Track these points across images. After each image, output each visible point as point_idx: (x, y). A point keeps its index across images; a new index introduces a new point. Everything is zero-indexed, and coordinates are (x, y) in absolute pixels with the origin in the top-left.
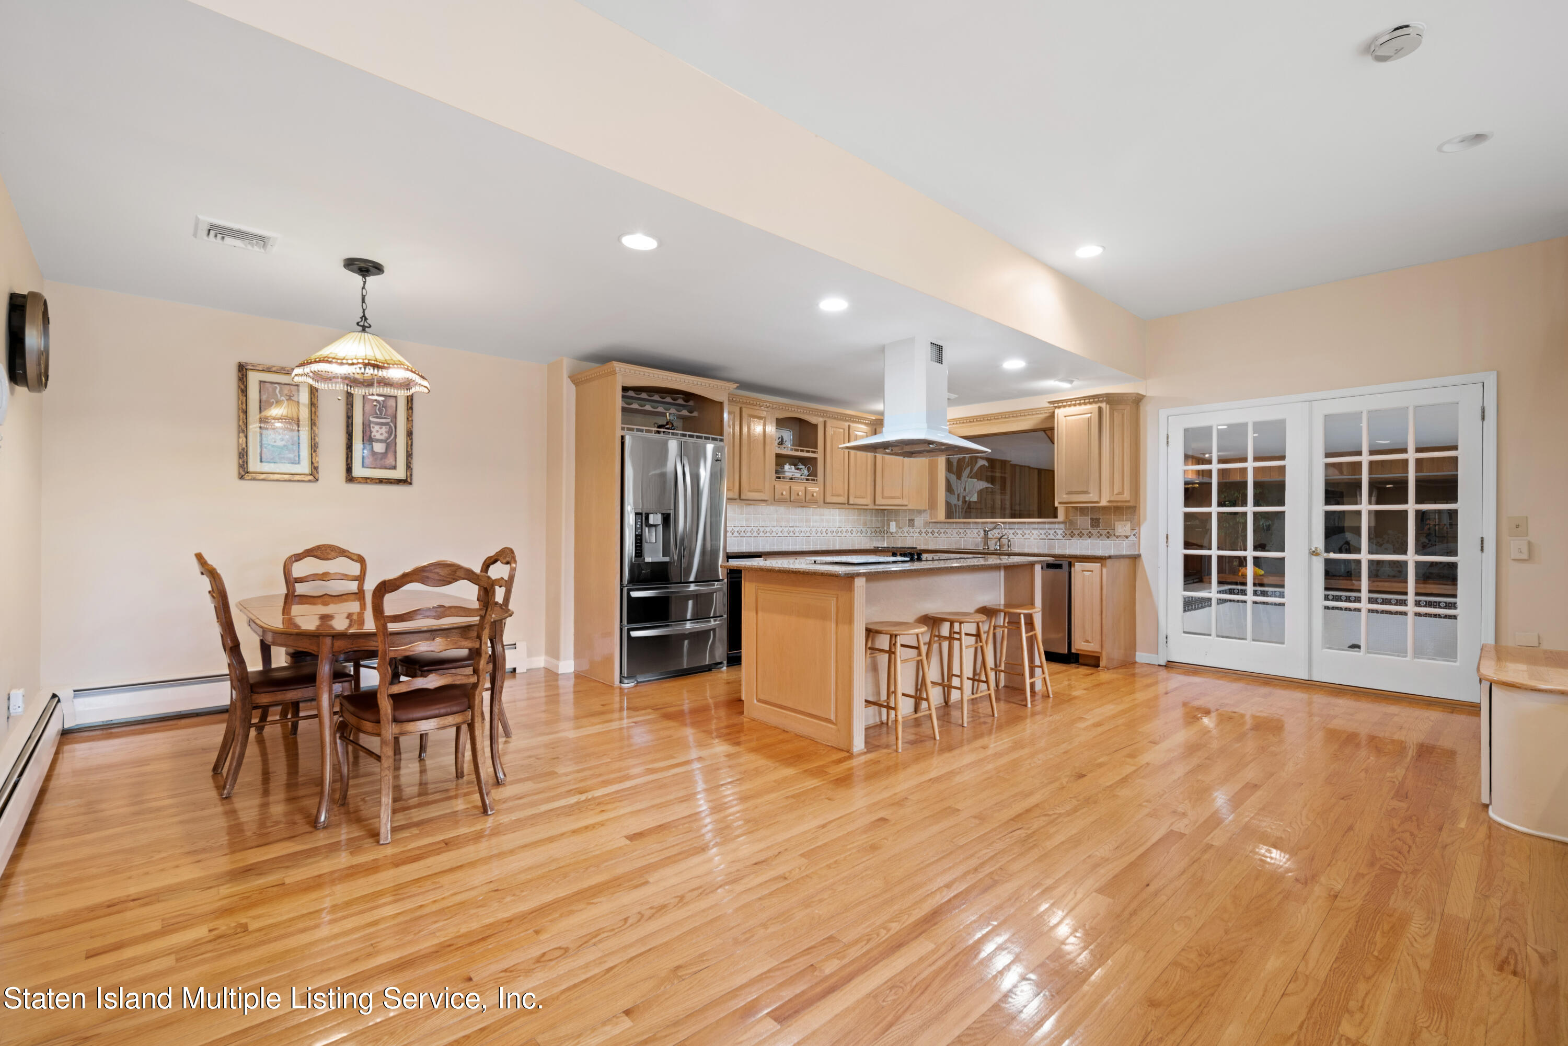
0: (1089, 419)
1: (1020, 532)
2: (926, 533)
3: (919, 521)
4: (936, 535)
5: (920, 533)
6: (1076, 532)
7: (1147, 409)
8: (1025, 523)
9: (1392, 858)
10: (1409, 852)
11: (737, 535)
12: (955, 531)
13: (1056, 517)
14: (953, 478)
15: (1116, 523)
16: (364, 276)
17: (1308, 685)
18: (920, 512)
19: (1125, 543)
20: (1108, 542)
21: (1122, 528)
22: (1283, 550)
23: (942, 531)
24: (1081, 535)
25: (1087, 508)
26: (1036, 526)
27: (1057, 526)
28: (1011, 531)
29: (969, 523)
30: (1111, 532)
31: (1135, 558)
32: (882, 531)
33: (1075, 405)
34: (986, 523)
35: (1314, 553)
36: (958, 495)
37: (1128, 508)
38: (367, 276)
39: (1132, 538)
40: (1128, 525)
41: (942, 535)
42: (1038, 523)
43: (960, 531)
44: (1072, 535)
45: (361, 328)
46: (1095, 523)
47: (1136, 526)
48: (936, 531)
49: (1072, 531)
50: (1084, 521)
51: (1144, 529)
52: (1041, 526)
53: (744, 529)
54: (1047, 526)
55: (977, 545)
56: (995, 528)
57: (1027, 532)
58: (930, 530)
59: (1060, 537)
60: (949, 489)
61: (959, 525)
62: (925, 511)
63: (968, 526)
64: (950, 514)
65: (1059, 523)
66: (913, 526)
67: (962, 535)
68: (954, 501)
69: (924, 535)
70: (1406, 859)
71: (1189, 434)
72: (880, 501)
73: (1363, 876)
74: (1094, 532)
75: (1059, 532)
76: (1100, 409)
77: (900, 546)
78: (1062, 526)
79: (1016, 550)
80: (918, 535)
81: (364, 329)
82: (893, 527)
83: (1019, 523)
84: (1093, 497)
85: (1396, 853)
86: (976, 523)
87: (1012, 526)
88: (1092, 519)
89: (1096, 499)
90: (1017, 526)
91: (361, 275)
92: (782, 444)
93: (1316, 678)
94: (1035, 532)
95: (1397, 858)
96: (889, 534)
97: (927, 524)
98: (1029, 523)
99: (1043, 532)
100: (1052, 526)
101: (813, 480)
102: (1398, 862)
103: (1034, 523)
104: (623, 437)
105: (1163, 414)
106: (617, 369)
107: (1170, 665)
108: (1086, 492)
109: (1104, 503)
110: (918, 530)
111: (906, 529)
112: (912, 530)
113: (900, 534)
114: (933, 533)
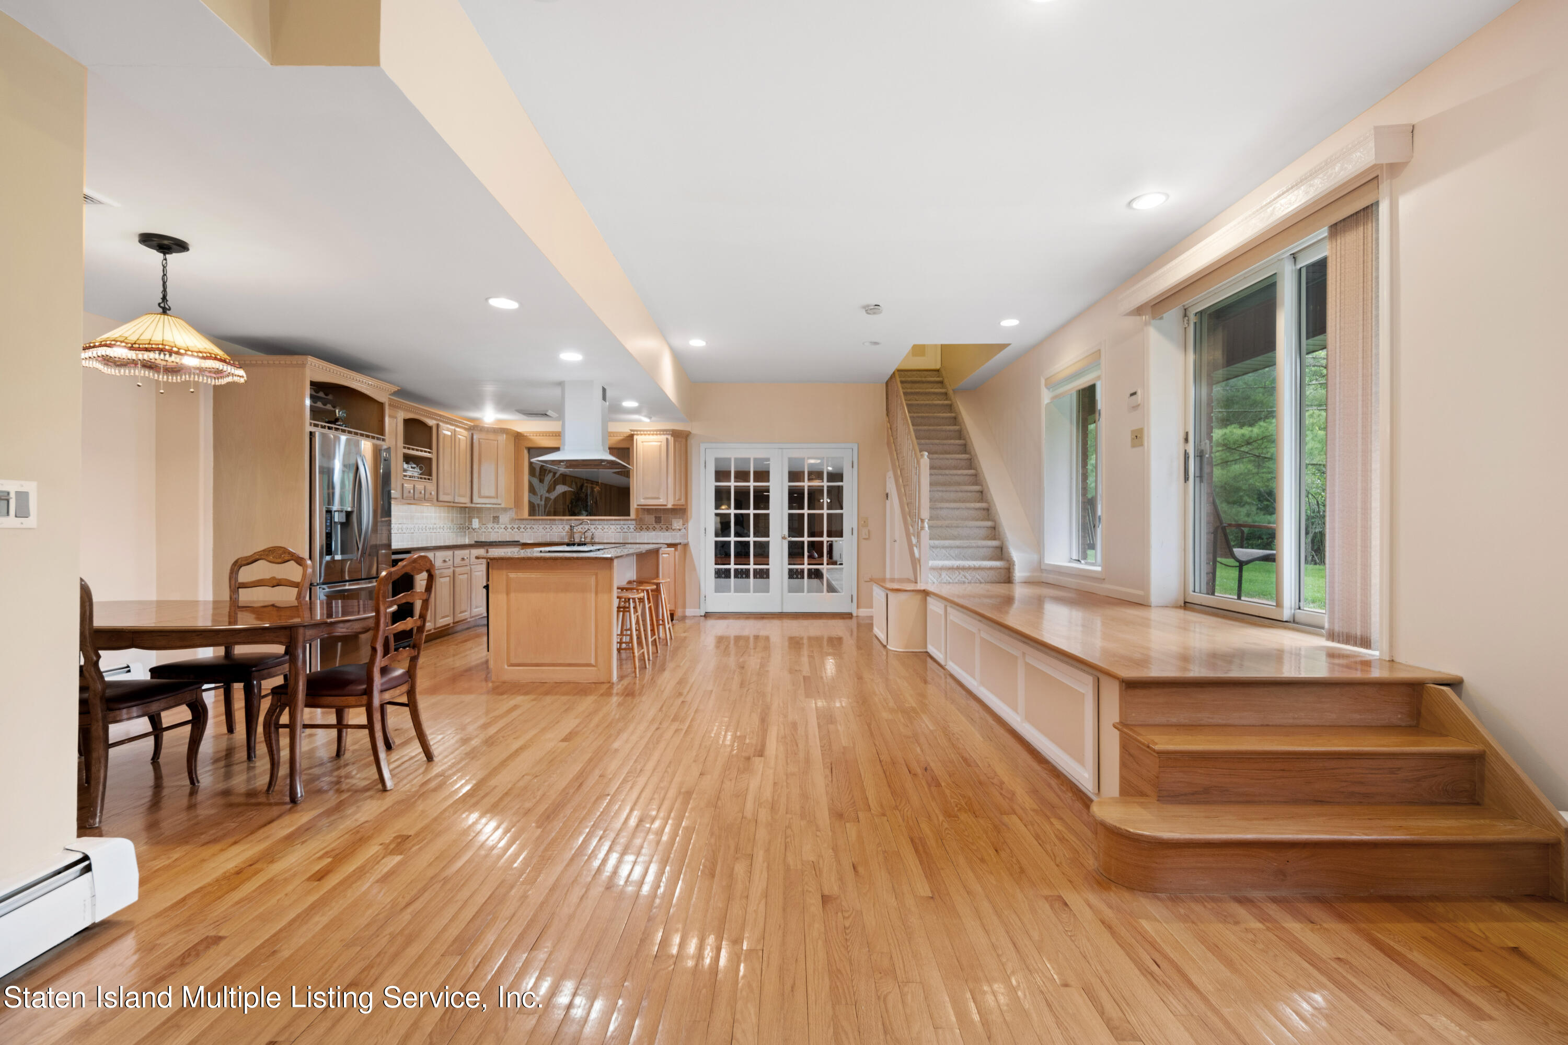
0: (660, 446)
1: (600, 527)
2: (513, 528)
3: (504, 518)
4: (522, 530)
5: (506, 528)
6: (644, 527)
7: (692, 442)
8: (604, 520)
12: (541, 527)
13: (629, 515)
14: (535, 481)
15: (673, 520)
16: (165, 254)
17: (781, 616)
18: (505, 510)
19: (678, 534)
20: (667, 534)
21: (677, 523)
22: (768, 536)
23: (529, 527)
24: (648, 529)
25: (652, 509)
26: (613, 522)
27: (630, 522)
28: (593, 527)
29: (555, 520)
30: (669, 526)
31: (686, 546)
32: (465, 527)
33: (653, 434)
34: (571, 520)
35: (784, 538)
36: (541, 496)
37: (681, 509)
38: (168, 253)
39: (683, 530)
40: (681, 522)
41: (529, 530)
42: (615, 520)
43: (546, 526)
44: (641, 529)
45: (161, 310)
46: (658, 520)
47: (685, 522)
48: (522, 526)
49: (641, 526)
50: (650, 519)
51: (691, 524)
52: (617, 522)
54: (622, 522)
55: (562, 538)
56: (581, 524)
57: (606, 527)
58: (516, 526)
59: (632, 530)
60: (532, 490)
61: (544, 522)
62: (511, 509)
63: (554, 522)
64: (533, 510)
65: (631, 520)
66: (498, 523)
67: (549, 530)
68: (537, 501)
69: (509, 530)
71: (717, 460)
72: (476, 499)
74: (657, 526)
75: (632, 527)
76: (667, 439)
77: (483, 540)
78: (634, 522)
79: (597, 540)
80: (503, 530)
81: (165, 311)
82: (476, 523)
83: (599, 520)
84: (662, 501)
86: (561, 520)
87: (594, 522)
88: (656, 517)
89: (665, 503)
90: (597, 522)
91: (161, 252)
93: (784, 611)
94: (612, 527)
96: (471, 530)
97: (513, 520)
98: (607, 520)
99: (618, 526)
100: (626, 522)
101: (429, 479)
103: (612, 520)
104: (312, 434)
105: (703, 446)
106: (309, 363)
107: (707, 615)
108: (658, 498)
109: (670, 506)
110: (503, 526)
111: (490, 526)
112: (496, 526)
113: (483, 530)
114: (519, 528)
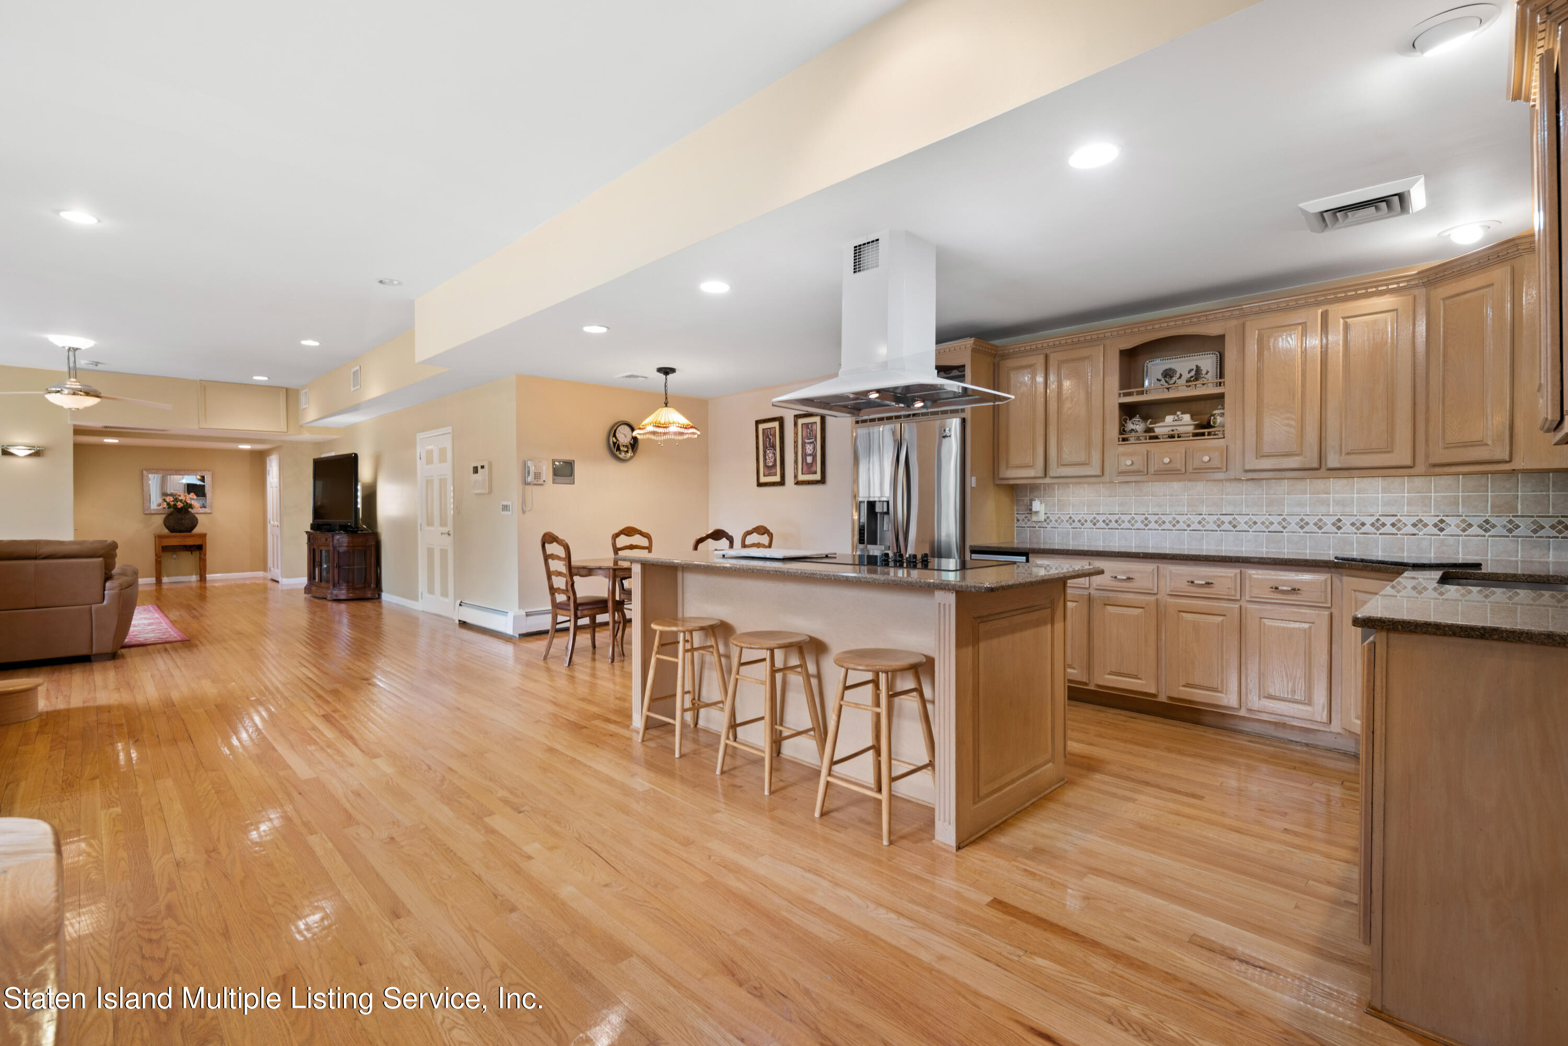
9: (154, 927)
10: (141, 948)
11: (1104, 525)
38: (668, 375)
53: (1117, 517)
70: (139, 936)
73: (169, 890)
85: (154, 936)
92: (1197, 379)
95: (150, 930)
102: (146, 927)
